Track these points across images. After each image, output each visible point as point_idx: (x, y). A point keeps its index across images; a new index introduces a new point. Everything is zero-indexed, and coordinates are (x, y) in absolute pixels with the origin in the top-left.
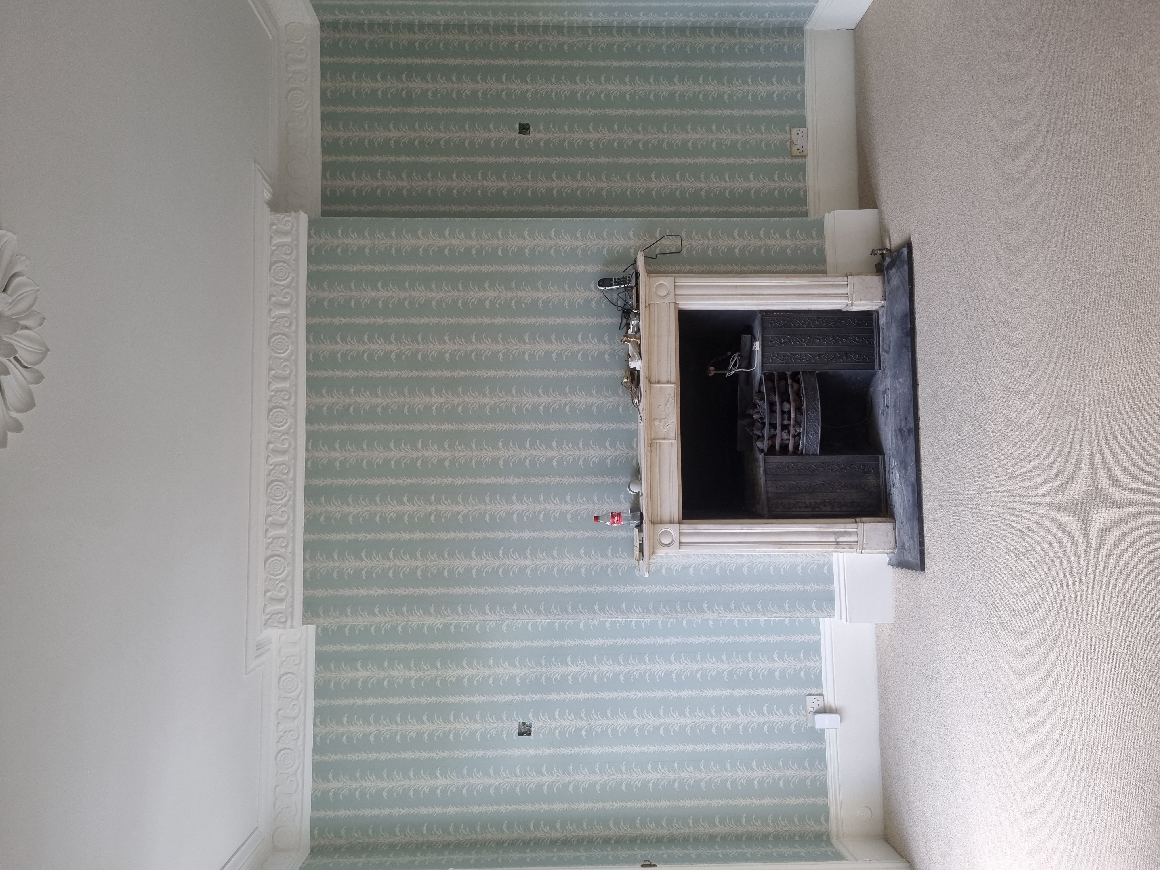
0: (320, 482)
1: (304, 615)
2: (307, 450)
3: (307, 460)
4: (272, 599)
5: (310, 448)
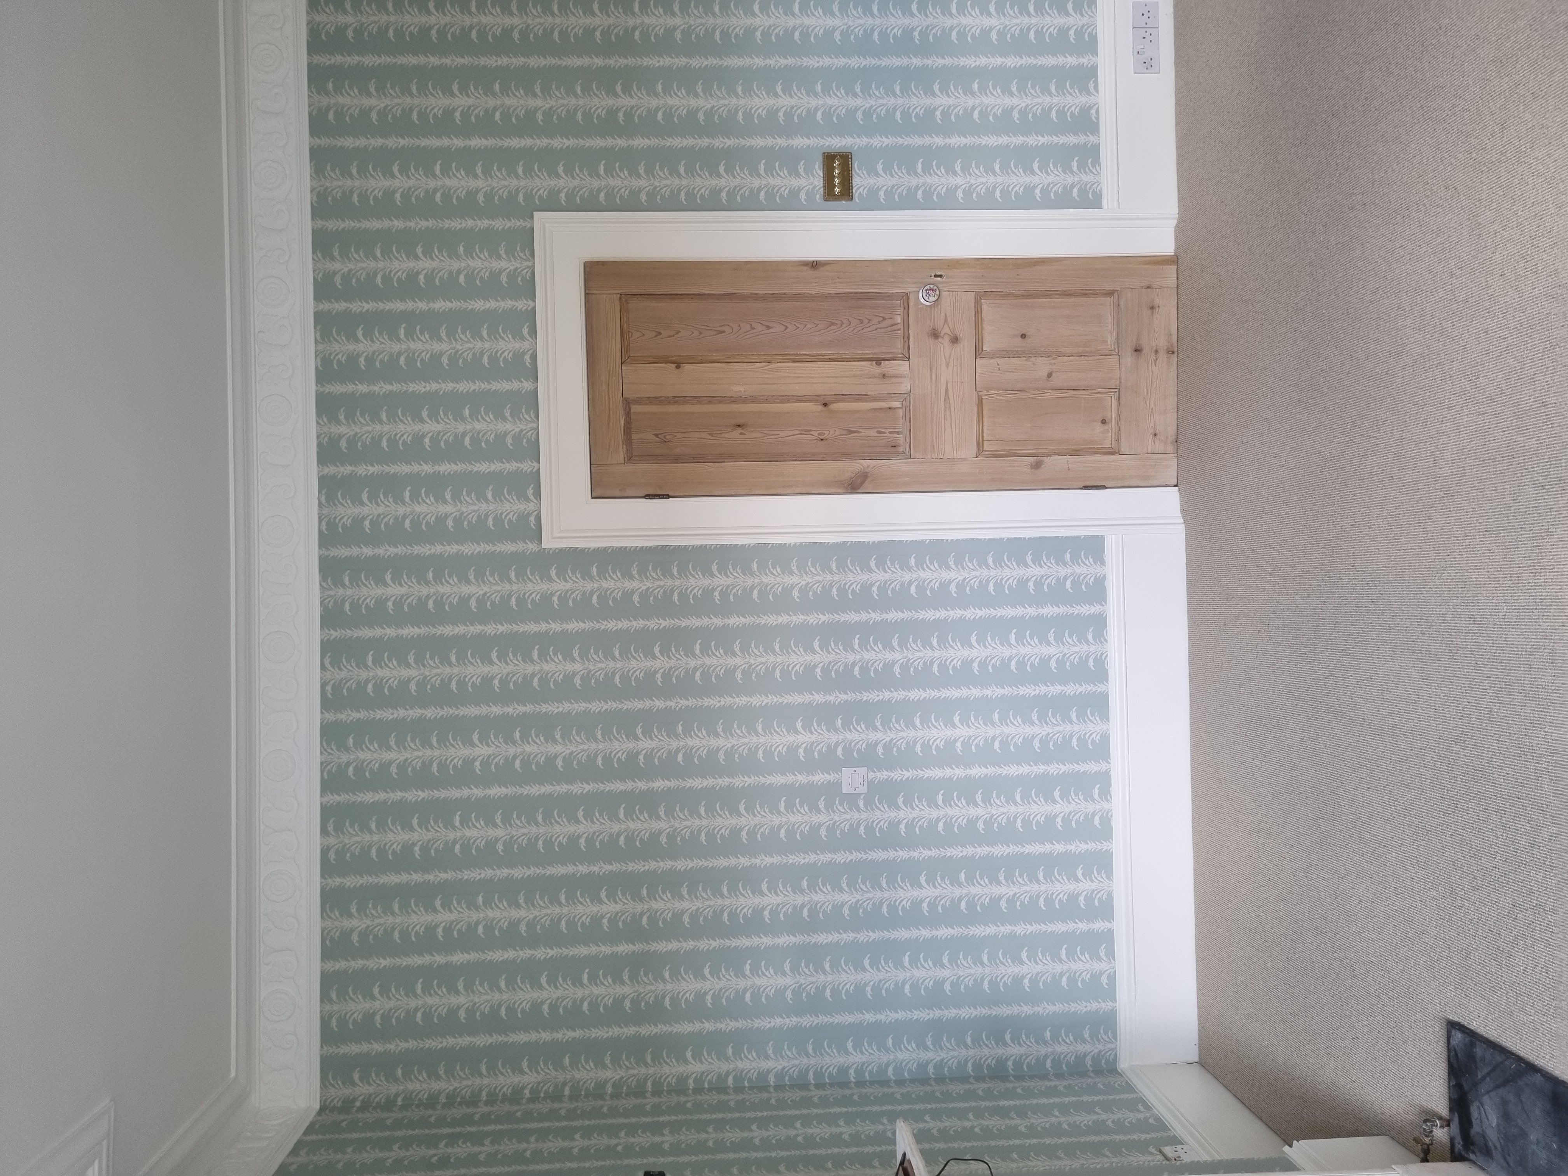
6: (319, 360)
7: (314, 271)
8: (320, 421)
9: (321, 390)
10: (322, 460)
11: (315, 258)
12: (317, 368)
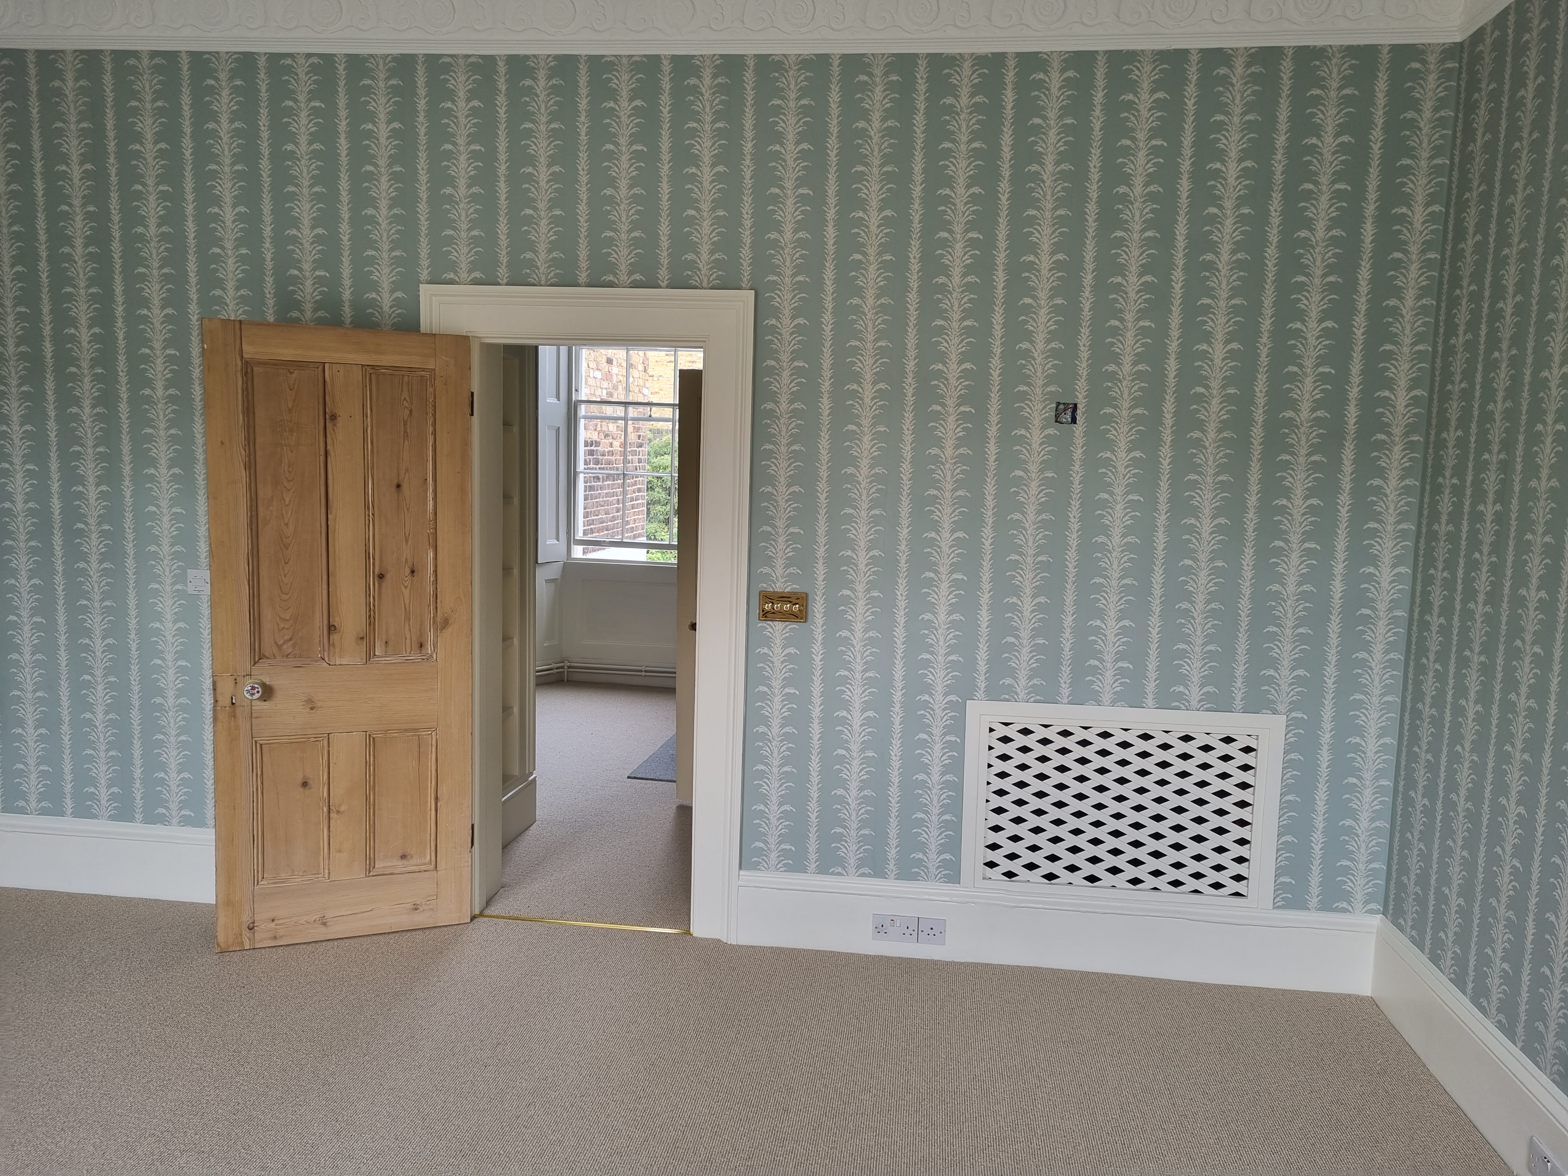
6: (612, 59)
7: (702, 56)
8: (550, 59)
9: (582, 61)
10: (512, 60)
11: (716, 57)
12: (603, 56)
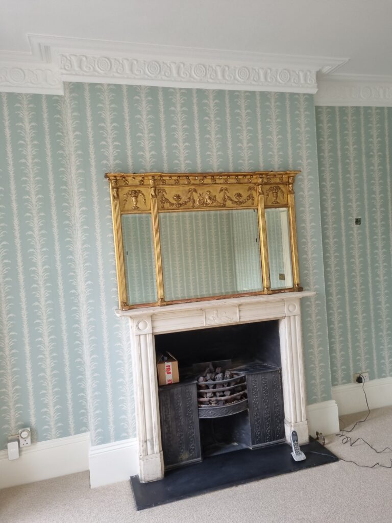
0: (161, 97)
1: (70, 83)
2: (181, 89)
3: (174, 89)
4: (80, 61)
5: (182, 91)
